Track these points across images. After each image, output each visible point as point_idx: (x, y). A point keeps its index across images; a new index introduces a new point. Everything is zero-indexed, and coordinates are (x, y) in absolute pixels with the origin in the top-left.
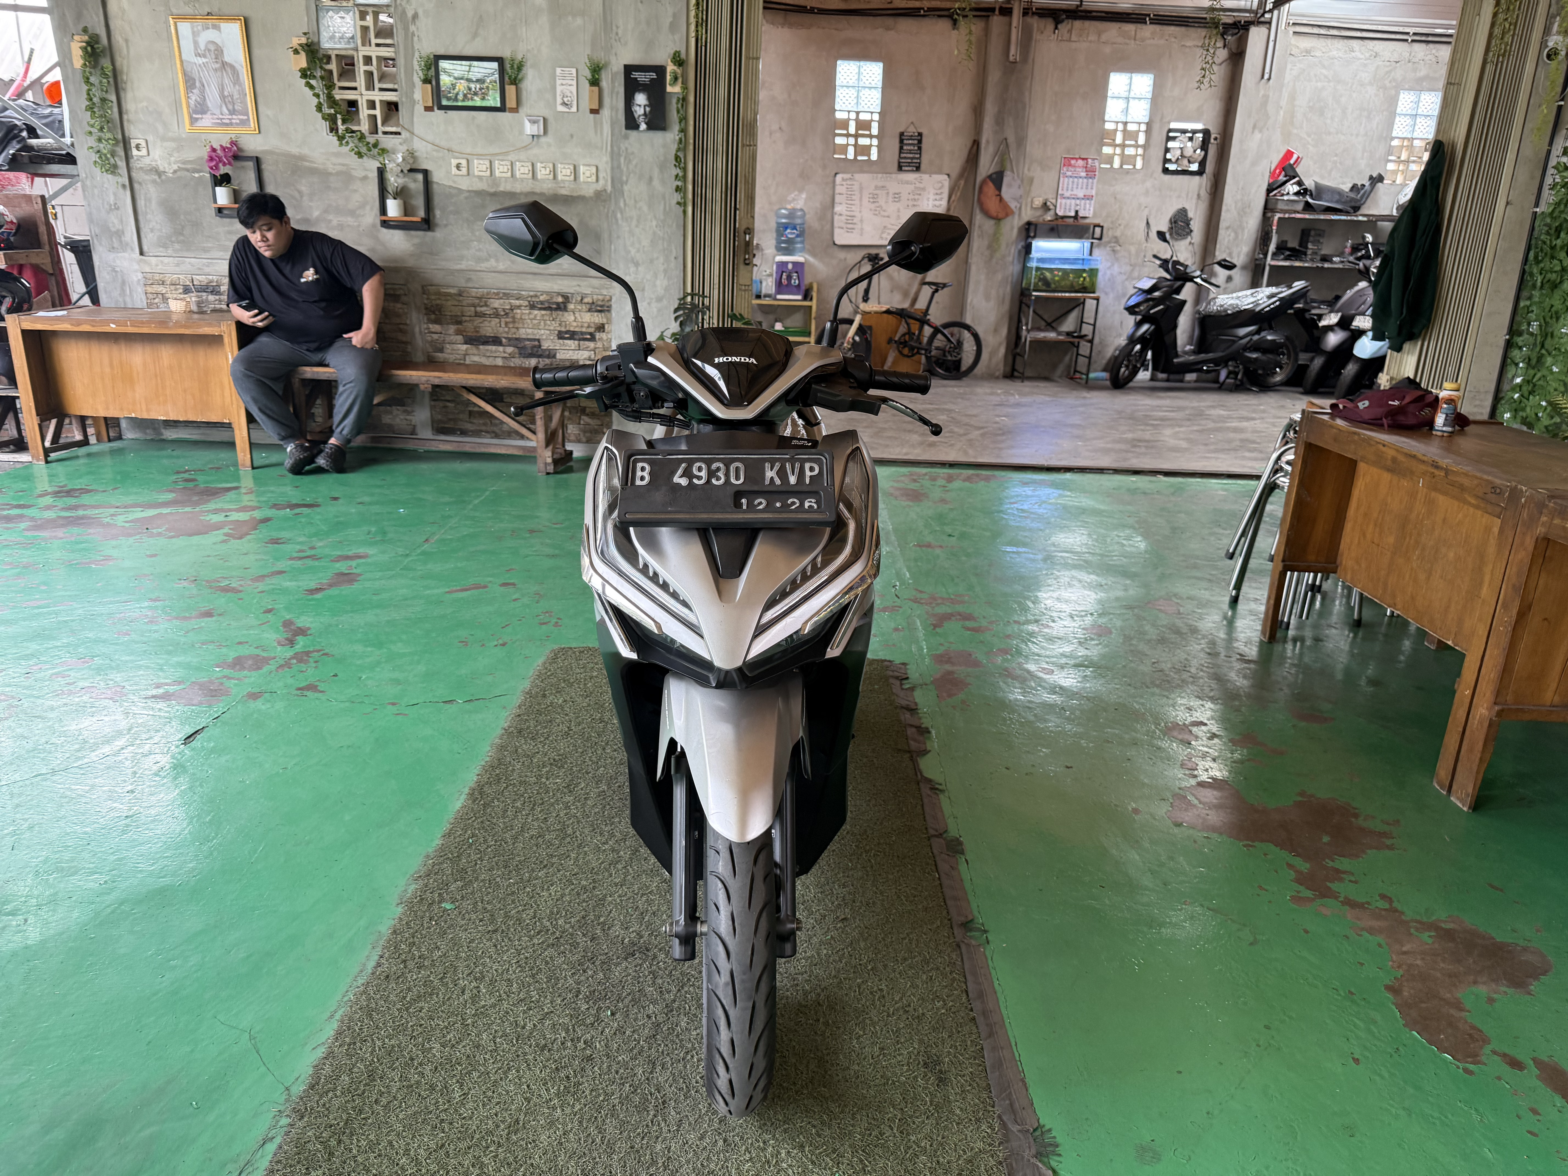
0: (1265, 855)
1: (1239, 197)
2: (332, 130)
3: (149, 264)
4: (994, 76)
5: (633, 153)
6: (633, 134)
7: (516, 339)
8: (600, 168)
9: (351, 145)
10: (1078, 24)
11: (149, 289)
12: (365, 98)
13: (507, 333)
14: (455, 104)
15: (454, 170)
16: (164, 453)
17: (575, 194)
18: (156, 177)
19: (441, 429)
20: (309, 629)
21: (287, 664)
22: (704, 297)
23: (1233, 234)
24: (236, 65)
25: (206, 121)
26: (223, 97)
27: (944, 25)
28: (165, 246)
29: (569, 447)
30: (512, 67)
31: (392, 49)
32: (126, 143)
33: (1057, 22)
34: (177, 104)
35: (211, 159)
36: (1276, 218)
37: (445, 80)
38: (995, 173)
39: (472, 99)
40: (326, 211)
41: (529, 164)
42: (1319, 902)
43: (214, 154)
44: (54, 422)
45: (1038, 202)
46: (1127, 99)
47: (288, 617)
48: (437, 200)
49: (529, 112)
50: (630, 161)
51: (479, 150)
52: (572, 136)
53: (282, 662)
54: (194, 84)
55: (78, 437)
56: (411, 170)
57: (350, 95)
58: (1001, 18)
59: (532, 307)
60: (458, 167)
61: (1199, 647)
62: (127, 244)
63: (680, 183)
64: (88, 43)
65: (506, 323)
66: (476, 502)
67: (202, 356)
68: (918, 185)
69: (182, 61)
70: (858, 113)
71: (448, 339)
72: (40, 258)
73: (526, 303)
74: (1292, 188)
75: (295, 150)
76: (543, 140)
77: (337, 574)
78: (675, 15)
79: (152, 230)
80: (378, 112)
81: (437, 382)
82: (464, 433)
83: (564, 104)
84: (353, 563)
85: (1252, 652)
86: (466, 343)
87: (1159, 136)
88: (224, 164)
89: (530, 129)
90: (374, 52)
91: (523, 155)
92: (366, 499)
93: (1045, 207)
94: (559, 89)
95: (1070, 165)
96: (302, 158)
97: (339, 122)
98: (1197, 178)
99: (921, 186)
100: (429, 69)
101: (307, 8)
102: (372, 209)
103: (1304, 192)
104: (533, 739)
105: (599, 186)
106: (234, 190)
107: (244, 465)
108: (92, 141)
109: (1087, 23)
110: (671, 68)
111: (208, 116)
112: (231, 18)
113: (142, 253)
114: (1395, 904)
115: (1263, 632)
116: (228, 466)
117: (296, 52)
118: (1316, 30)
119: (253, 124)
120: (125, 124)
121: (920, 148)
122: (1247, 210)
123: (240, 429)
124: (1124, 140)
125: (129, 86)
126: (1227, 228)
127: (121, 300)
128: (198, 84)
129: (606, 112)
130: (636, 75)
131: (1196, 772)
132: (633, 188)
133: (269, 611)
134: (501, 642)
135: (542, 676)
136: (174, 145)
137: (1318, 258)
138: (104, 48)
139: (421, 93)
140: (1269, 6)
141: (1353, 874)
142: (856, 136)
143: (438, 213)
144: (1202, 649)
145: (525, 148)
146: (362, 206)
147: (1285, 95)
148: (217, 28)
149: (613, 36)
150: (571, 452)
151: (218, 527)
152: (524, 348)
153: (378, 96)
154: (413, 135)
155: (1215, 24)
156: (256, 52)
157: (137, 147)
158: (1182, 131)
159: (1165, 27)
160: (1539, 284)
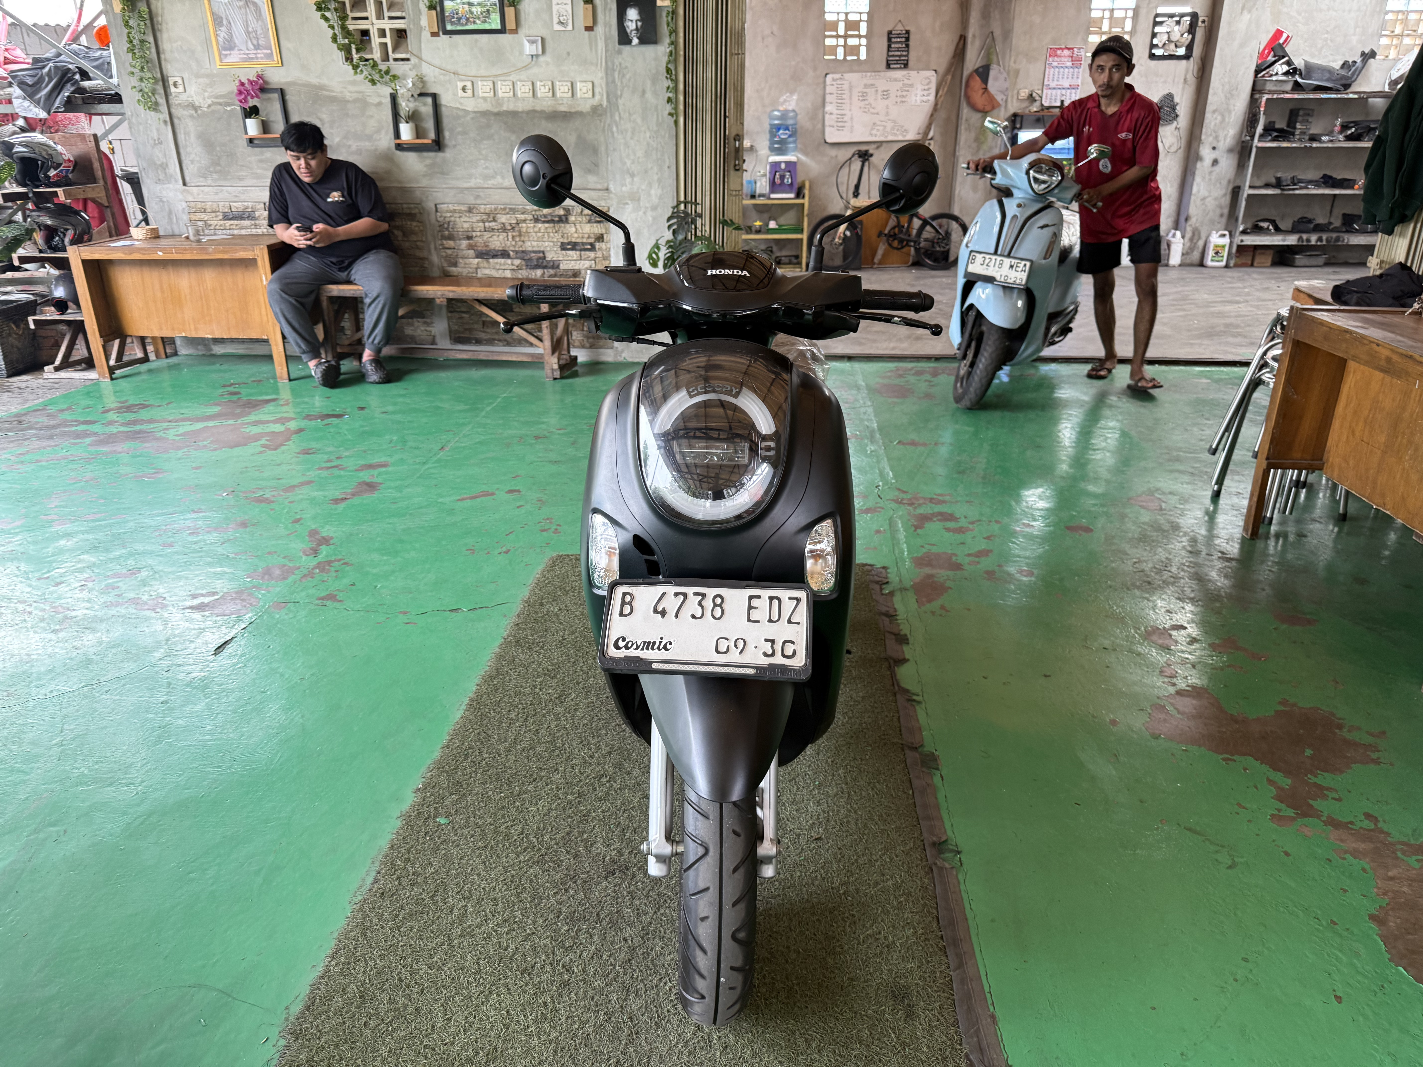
0: (1245, 769)
1: (1226, 80)
2: (347, 59)
3: (192, 194)
5: (626, 67)
6: (626, 49)
7: (523, 252)
8: (596, 83)
9: (365, 73)
11: (193, 217)
12: (376, 27)
13: (514, 246)
14: (459, 28)
15: (460, 93)
16: (213, 367)
17: (573, 110)
18: (193, 112)
19: (458, 338)
20: (332, 538)
21: (310, 574)
22: (696, 204)
23: (1219, 118)
25: (234, 57)
26: (248, 33)
28: (205, 177)
29: (574, 352)
32: (164, 80)
34: (207, 43)
35: (240, 93)
36: (1264, 99)
37: (448, 5)
38: (983, 67)
39: (474, 22)
40: (346, 137)
41: (530, 84)
42: (1300, 822)
43: (242, 88)
44: (117, 342)
45: (1024, 94)
47: (313, 527)
48: (446, 122)
49: (528, 32)
50: (624, 75)
51: (482, 72)
52: (568, 54)
53: (306, 572)
54: (222, 21)
55: (140, 355)
56: (421, 95)
57: (362, 25)
59: (536, 220)
60: (464, 89)
61: (1181, 545)
62: (171, 176)
63: (671, 95)
65: (513, 237)
66: (489, 409)
67: (240, 278)
68: (906, 82)
70: (847, 14)
71: (460, 254)
72: (96, 191)
73: (531, 217)
74: (1280, 68)
75: (315, 81)
76: (542, 59)
77: (359, 484)
79: (192, 162)
80: (388, 40)
81: (451, 295)
82: (478, 342)
83: (560, 23)
84: (375, 472)
85: (1234, 549)
86: (477, 257)
87: (1146, 22)
88: (252, 97)
89: (529, 49)
91: (523, 75)
92: (390, 408)
93: (1031, 98)
94: (555, 8)
95: (1056, 55)
96: (322, 87)
97: (354, 51)
98: (1184, 61)
99: (909, 82)
102: (387, 133)
103: (1293, 71)
104: (530, 648)
105: (596, 101)
106: (263, 121)
107: (282, 378)
108: (134, 81)
111: (235, 52)
113: (184, 184)
114: (1381, 825)
115: (1245, 529)
116: (268, 379)
119: (276, 57)
120: (163, 63)
121: (907, 46)
122: (1234, 92)
123: (276, 345)
124: (1111, 27)
125: (164, 27)
126: (1214, 112)
127: (169, 227)
128: (225, 23)
129: (600, 29)
131: (1174, 680)
132: (627, 102)
133: (297, 521)
134: (504, 549)
135: (540, 585)
136: (207, 81)
137: (1307, 138)
139: (427, 20)
141: (1336, 791)
142: (846, 37)
143: (447, 134)
144: (1184, 547)
145: (526, 67)
146: (378, 131)
150: (576, 358)
151: (256, 438)
152: (530, 260)
153: (388, 25)
154: (421, 60)
157: (175, 85)
158: (1169, 16)
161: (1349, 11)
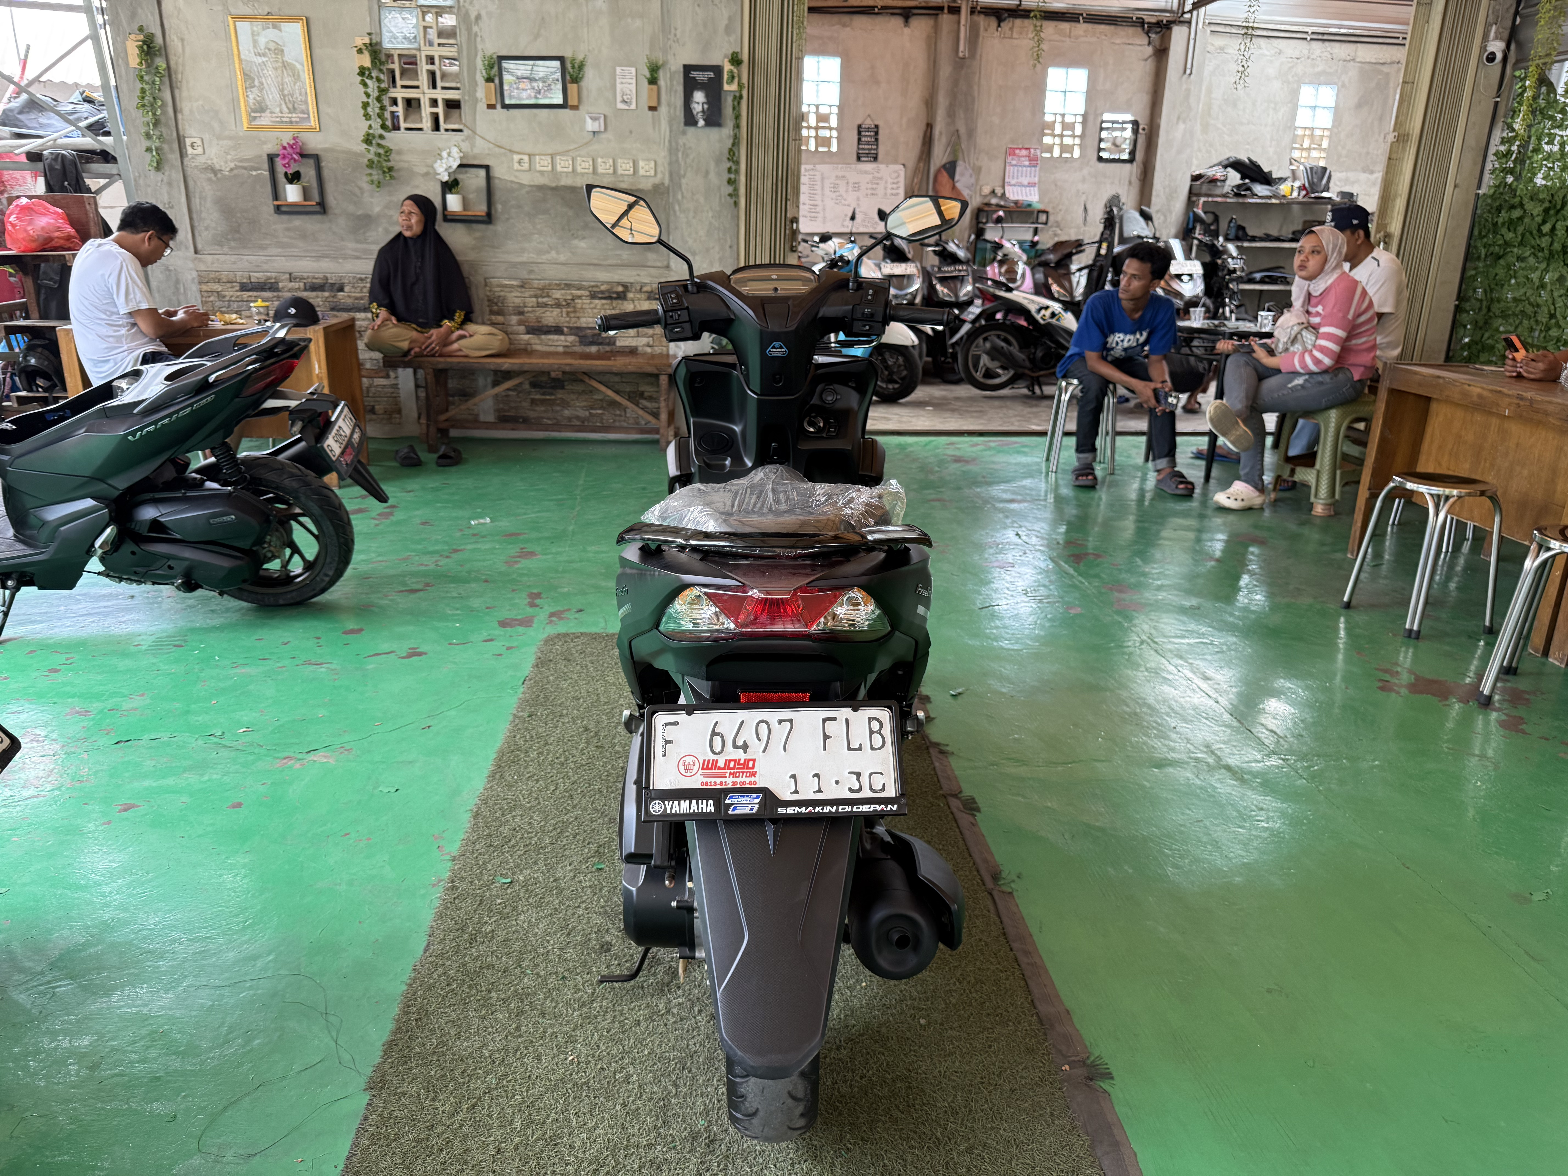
1: (1167, 182)
3: (205, 263)
4: (945, 71)
5: (690, 148)
7: (578, 328)
8: (659, 162)
10: (1018, 22)
11: (204, 288)
12: (428, 96)
13: (568, 322)
14: (518, 102)
15: (516, 166)
17: (634, 188)
18: (212, 175)
19: (503, 418)
24: (297, 64)
25: (264, 120)
27: (898, 21)
28: (220, 244)
30: (573, 67)
31: (454, 49)
32: (180, 141)
33: (1000, 20)
34: (235, 103)
35: (270, 158)
36: (1201, 202)
37: (507, 77)
38: (950, 163)
39: (534, 97)
41: (591, 160)
45: (987, 190)
46: (1065, 92)
48: (499, 195)
49: (590, 110)
50: (687, 155)
51: (540, 146)
52: (631, 132)
54: (254, 83)
56: (467, 166)
57: (412, 94)
58: (950, 17)
59: (593, 296)
60: (520, 162)
63: (732, 176)
64: (144, 42)
65: (568, 313)
68: (876, 175)
69: (240, 60)
70: (817, 107)
73: (587, 293)
75: (355, 148)
76: (603, 136)
78: (730, 18)
79: (207, 228)
80: (440, 110)
82: (526, 420)
83: (624, 101)
86: (528, 333)
87: (1093, 128)
88: (295, 162)
89: (591, 125)
90: (436, 52)
91: (584, 151)
93: (994, 193)
94: (619, 87)
95: (1015, 155)
97: (401, 120)
98: (1128, 166)
99: (879, 175)
100: (492, 68)
101: (370, 9)
105: (657, 180)
109: (1027, 21)
110: (727, 67)
111: (267, 114)
112: (292, 18)
113: (196, 252)
117: (360, 51)
118: (1228, 30)
120: (180, 122)
121: (877, 140)
122: (1174, 194)
124: (1063, 130)
125: (184, 85)
126: (1157, 212)
128: (256, 83)
129: (663, 110)
130: (694, 74)
132: (691, 181)
138: (160, 48)
139: (483, 92)
140: (1188, 7)
142: (817, 128)
143: (499, 207)
145: (587, 144)
147: (1204, 88)
148: (275, 27)
149: (671, 36)
152: (585, 336)
153: (440, 95)
154: (474, 132)
155: (1141, 22)
156: (317, 51)
157: (192, 146)
158: (1113, 122)
159: (1096, 26)
160: (1483, 256)
161: (1266, 125)
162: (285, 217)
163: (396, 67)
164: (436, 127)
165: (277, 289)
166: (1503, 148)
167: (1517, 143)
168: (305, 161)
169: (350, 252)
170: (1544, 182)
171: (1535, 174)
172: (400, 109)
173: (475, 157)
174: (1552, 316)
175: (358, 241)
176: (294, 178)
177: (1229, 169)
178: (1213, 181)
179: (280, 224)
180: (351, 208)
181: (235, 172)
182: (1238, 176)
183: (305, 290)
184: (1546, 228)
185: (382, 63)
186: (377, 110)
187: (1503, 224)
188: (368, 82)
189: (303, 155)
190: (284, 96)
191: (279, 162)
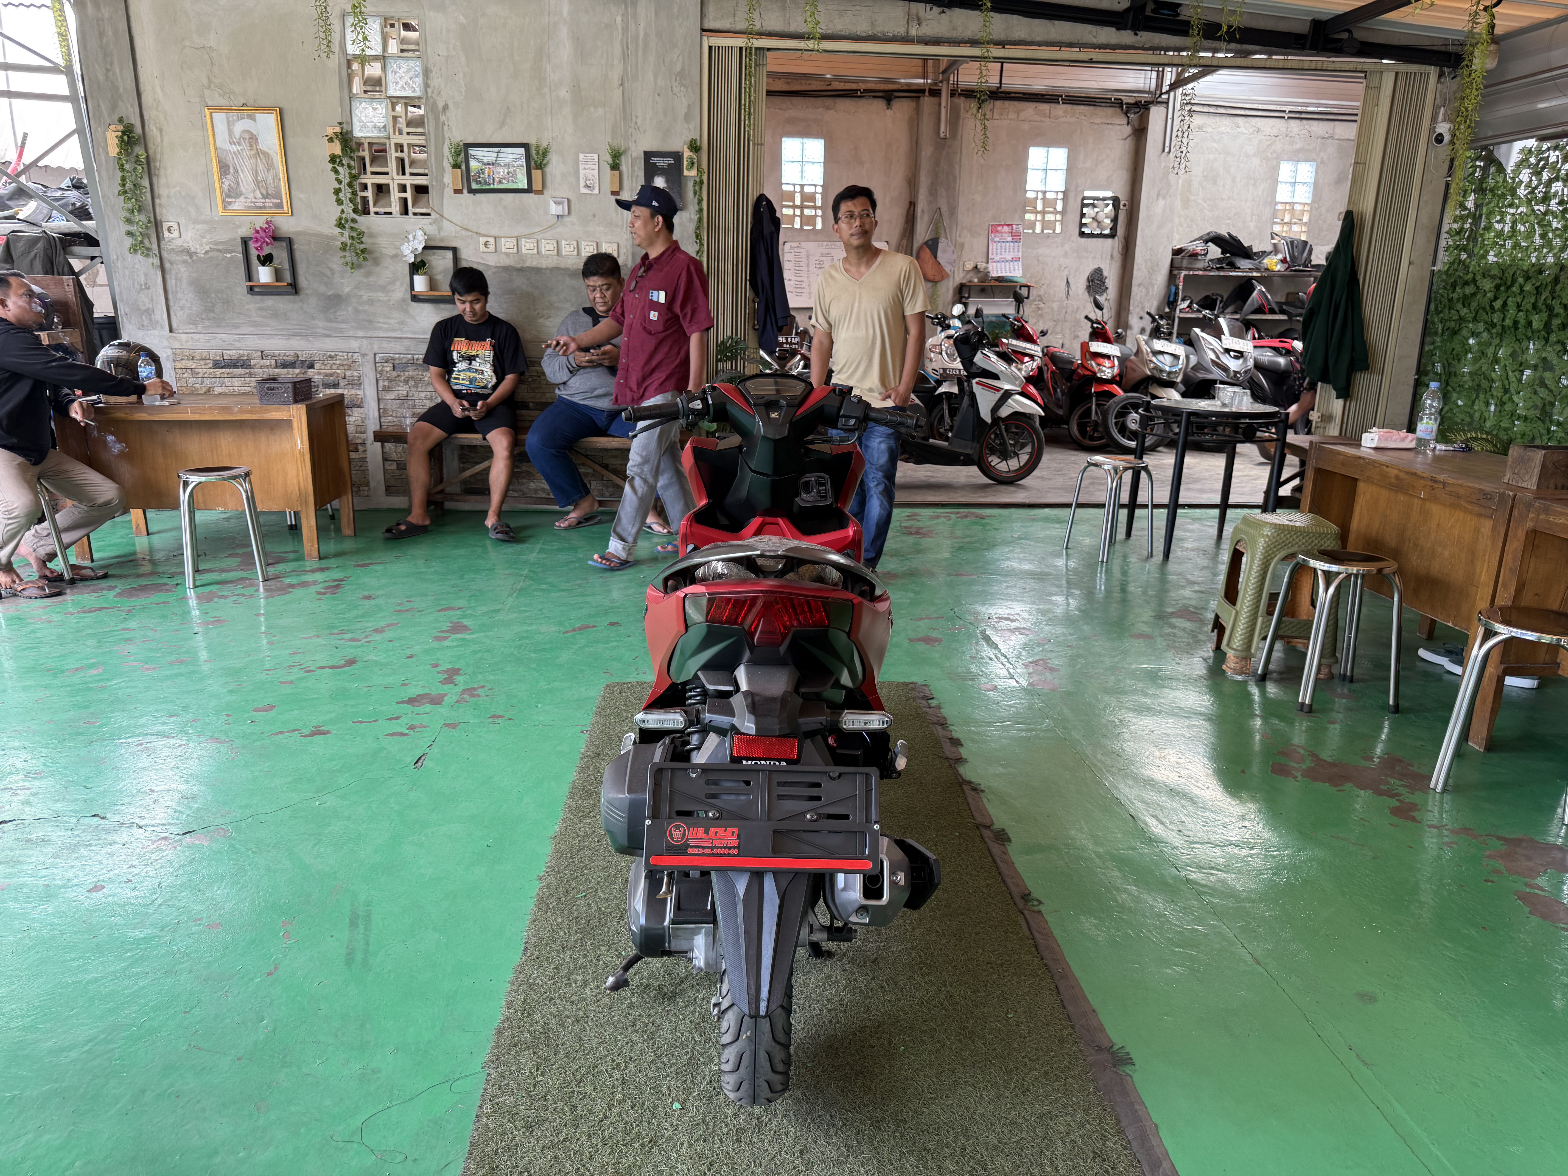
1: (1148, 256)
3: (180, 341)
4: (927, 151)
8: (621, 245)
10: (998, 103)
11: (178, 365)
12: (396, 182)
13: (534, 398)
14: (484, 187)
15: (482, 248)
18: (187, 258)
21: (462, 699)
23: (1144, 291)
24: (270, 152)
25: (238, 205)
26: (257, 183)
27: (880, 104)
28: (195, 324)
30: (538, 153)
31: (423, 137)
32: (157, 225)
33: (981, 103)
34: (210, 190)
36: (1182, 275)
37: (474, 164)
39: (500, 182)
41: (555, 242)
45: (969, 265)
46: (1046, 170)
47: (431, 661)
49: (554, 194)
51: (506, 230)
52: (594, 216)
53: (456, 698)
54: (228, 169)
56: (440, 248)
57: (381, 180)
58: (932, 99)
60: (486, 244)
62: (157, 322)
64: (124, 133)
65: (533, 389)
70: (802, 186)
75: (327, 231)
76: (567, 219)
77: (451, 623)
78: (689, 106)
79: (182, 308)
80: (408, 195)
83: (587, 186)
84: (458, 613)
88: (266, 245)
89: (555, 209)
90: (405, 140)
91: (548, 234)
93: (977, 270)
94: (582, 173)
95: (997, 231)
96: (334, 238)
97: (371, 204)
98: (1110, 240)
100: (459, 155)
101: (342, 100)
102: (402, 285)
108: (119, 224)
109: (1007, 103)
110: (687, 154)
111: (242, 199)
112: (268, 110)
113: (171, 331)
117: (331, 140)
118: (1206, 109)
120: (159, 207)
122: (1156, 267)
124: (1044, 208)
125: (162, 172)
126: (1139, 285)
128: (232, 170)
130: (654, 160)
136: (205, 227)
138: (139, 138)
139: (450, 178)
142: (802, 207)
145: (551, 227)
146: (393, 282)
148: (249, 117)
149: (633, 124)
153: (409, 181)
154: (442, 216)
155: (1119, 103)
156: (290, 140)
157: (169, 230)
158: (1095, 199)
159: (1075, 107)
160: (1440, 331)
161: (1246, 201)
162: (258, 298)
163: (366, 154)
164: (406, 212)
165: (249, 367)
166: (1456, 226)
167: (1470, 221)
168: (277, 244)
169: (320, 331)
170: (1495, 259)
171: (1487, 252)
172: (369, 194)
173: (442, 240)
174: (1506, 391)
175: (329, 320)
176: (266, 260)
177: (1210, 244)
178: (1194, 255)
179: (254, 304)
180: (322, 289)
181: (210, 254)
182: (1220, 250)
183: (276, 367)
184: (1498, 304)
185: (352, 151)
186: (349, 196)
187: (1458, 300)
188: (340, 169)
189: (275, 238)
190: (258, 182)
191: (252, 245)
